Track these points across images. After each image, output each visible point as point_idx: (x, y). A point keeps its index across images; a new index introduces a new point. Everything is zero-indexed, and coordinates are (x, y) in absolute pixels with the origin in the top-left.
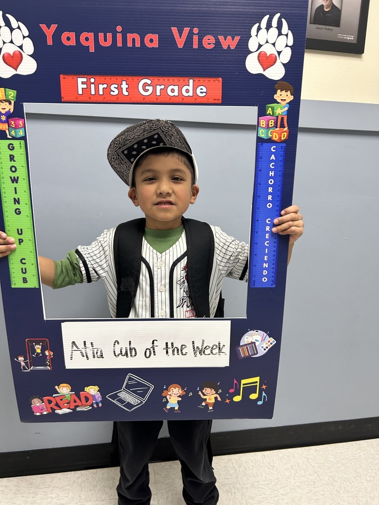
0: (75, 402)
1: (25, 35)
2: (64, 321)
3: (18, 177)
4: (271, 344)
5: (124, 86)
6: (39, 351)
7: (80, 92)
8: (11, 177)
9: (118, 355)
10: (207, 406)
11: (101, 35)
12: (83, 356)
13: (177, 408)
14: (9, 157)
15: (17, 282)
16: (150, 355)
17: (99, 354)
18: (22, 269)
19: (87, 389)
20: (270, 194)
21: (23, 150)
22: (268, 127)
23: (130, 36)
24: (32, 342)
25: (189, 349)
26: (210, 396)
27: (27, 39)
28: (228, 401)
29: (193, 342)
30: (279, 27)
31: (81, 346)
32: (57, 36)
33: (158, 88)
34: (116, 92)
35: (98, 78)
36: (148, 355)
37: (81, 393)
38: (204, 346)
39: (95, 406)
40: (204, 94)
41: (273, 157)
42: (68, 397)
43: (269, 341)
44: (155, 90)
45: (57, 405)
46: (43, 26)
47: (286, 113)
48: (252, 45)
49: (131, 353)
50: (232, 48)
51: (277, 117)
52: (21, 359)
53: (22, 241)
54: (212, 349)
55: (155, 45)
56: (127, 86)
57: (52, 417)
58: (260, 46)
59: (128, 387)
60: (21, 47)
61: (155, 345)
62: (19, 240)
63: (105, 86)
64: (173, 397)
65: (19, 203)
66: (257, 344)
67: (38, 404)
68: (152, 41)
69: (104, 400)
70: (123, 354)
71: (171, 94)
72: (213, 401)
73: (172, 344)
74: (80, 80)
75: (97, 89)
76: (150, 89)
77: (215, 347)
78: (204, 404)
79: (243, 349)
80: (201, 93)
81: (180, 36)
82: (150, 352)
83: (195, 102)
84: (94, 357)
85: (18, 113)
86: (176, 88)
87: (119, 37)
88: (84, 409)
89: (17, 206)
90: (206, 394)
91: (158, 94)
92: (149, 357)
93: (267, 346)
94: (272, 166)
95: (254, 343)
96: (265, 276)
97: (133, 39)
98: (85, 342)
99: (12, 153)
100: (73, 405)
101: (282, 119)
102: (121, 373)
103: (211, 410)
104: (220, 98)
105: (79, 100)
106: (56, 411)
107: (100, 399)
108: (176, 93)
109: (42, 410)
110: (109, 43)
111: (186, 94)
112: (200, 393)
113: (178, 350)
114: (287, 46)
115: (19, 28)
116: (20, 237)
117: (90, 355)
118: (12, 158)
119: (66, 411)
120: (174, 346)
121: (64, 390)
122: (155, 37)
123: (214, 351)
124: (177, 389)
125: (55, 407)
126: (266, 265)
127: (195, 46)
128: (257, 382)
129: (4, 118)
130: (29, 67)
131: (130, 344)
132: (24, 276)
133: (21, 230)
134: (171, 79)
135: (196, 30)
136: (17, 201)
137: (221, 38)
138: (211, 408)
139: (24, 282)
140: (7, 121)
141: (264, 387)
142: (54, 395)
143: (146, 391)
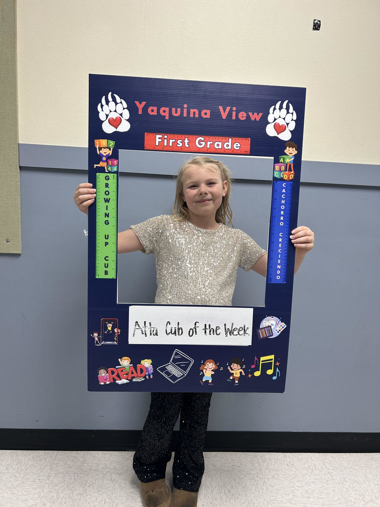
0: (132, 373)
1: (125, 107)
2: (131, 305)
3: (109, 199)
4: (283, 327)
5: (186, 141)
6: (110, 328)
7: (157, 144)
9: (169, 334)
11: (174, 109)
12: (143, 334)
13: (210, 381)
14: (105, 185)
15: (100, 274)
16: (193, 334)
17: (155, 332)
18: (105, 264)
19: (143, 362)
20: (282, 215)
21: (115, 181)
22: (280, 171)
23: (192, 111)
26: (236, 371)
28: (250, 376)
29: (225, 324)
30: (288, 108)
31: (142, 325)
32: (145, 109)
33: (209, 143)
35: (169, 135)
36: (191, 334)
37: (138, 365)
39: (147, 377)
40: (239, 148)
41: (284, 191)
43: (281, 326)
45: (118, 376)
46: (137, 103)
47: (292, 162)
48: (270, 118)
49: (179, 332)
50: (258, 120)
51: (287, 164)
52: (96, 335)
53: (108, 244)
54: (239, 330)
55: (208, 116)
56: (188, 141)
57: (113, 387)
58: (275, 119)
59: (175, 361)
60: (121, 115)
62: (106, 243)
63: (174, 141)
64: (208, 371)
65: (108, 217)
66: (272, 327)
67: (103, 375)
68: (206, 114)
72: (239, 375)
73: (210, 325)
74: (158, 136)
76: (203, 143)
77: (241, 329)
78: (231, 378)
79: (262, 332)
80: (237, 147)
81: (224, 112)
82: (193, 332)
83: (233, 152)
84: (151, 335)
86: (220, 143)
87: (185, 111)
88: (139, 380)
89: (107, 218)
90: (233, 368)
91: (208, 147)
92: (192, 336)
93: (280, 329)
94: (284, 196)
95: (270, 327)
96: (279, 275)
97: (194, 112)
100: (130, 376)
101: (290, 165)
103: (237, 383)
104: (249, 151)
107: (152, 371)
108: (220, 147)
109: (106, 380)
110: (178, 114)
111: (226, 148)
112: (229, 368)
113: (213, 330)
114: (292, 120)
115: (121, 103)
116: (107, 241)
117: (148, 333)
119: (124, 381)
120: (211, 328)
121: (125, 362)
123: (240, 333)
124: (212, 363)
126: (279, 267)
127: (234, 118)
128: (272, 360)
129: (104, 159)
130: (125, 127)
131: (178, 325)
132: (106, 269)
133: (108, 235)
134: (217, 138)
135: (234, 109)
136: (107, 215)
137: (250, 114)
138: (237, 382)
139: (105, 274)
140: (106, 161)
141: (278, 364)
142: (117, 367)
143: (188, 365)
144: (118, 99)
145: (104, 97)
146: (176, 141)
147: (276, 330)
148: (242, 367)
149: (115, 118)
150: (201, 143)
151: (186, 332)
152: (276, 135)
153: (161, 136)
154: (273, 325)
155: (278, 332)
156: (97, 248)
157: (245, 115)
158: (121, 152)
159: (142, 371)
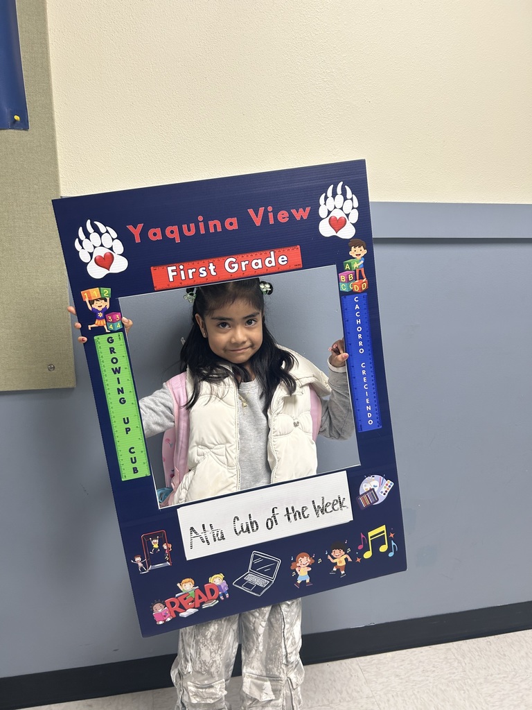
0: (200, 598)
1: (114, 237)
4: (390, 486)
5: (212, 267)
6: (156, 546)
7: (171, 279)
8: (113, 369)
9: (240, 533)
10: (338, 570)
11: (185, 227)
12: (203, 542)
13: (308, 581)
16: (272, 525)
17: (220, 536)
19: (211, 580)
20: (360, 340)
21: (122, 341)
22: (348, 281)
23: (211, 223)
24: (147, 537)
25: (310, 511)
26: (340, 558)
27: (117, 240)
28: (359, 560)
29: (313, 501)
32: (144, 234)
33: (243, 264)
34: (205, 274)
36: (270, 527)
38: (325, 504)
39: (222, 598)
40: (286, 262)
41: (357, 307)
42: (193, 595)
43: (387, 485)
44: (240, 266)
46: (130, 227)
48: (322, 212)
49: (252, 527)
50: (305, 218)
52: (138, 559)
53: (129, 430)
54: (333, 505)
55: (235, 227)
56: (214, 267)
58: (329, 212)
60: (111, 249)
61: (275, 513)
62: (126, 429)
64: (303, 568)
65: (123, 393)
66: (376, 490)
67: (160, 611)
68: (232, 224)
69: (231, 589)
70: (245, 530)
71: (256, 267)
72: (344, 563)
74: (170, 269)
75: (187, 274)
76: (236, 266)
77: (335, 502)
78: (335, 569)
79: (363, 499)
82: (272, 522)
85: (114, 308)
86: (259, 261)
87: (201, 225)
88: (211, 605)
89: (121, 395)
90: (335, 556)
91: (244, 269)
95: (373, 489)
98: (203, 525)
99: (111, 345)
101: (360, 271)
102: (244, 552)
103: (344, 574)
105: (170, 286)
106: (181, 615)
109: (165, 616)
110: (193, 232)
112: (329, 557)
113: (299, 513)
116: (127, 426)
117: (211, 539)
118: (112, 350)
119: (191, 611)
121: (187, 586)
122: (234, 220)
123: (336, 507)
124: (305, 557)
125: (179, 610)
126: (369, 408)
127: (272, 222)
128: (383, 532)
129: (101, 315)
130: (120, 265)
131: (250, 517)
133: (127, 418)
134: (254, 254)
135: (270, 209)
136: (120, 391)
137: (294, 211)
138: (343, 572)
140: (104, 317)
141: (392, 535)
142: (177, 595)
143: (273, 568)
144: (102, 228)
145: (81, 228)
146: (197, 270)
147: (382, 492)
148: (345, 551)
149: (103, 256)
150: (233, 265)
151: (262, 525)
152: (334, 233)
153: (174, 268)
154: (376, 486)
155: (384, 494)
156: (116, 439)
157: (286, 214)
158: (122, 300)
159: (212, 592)
